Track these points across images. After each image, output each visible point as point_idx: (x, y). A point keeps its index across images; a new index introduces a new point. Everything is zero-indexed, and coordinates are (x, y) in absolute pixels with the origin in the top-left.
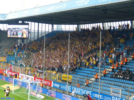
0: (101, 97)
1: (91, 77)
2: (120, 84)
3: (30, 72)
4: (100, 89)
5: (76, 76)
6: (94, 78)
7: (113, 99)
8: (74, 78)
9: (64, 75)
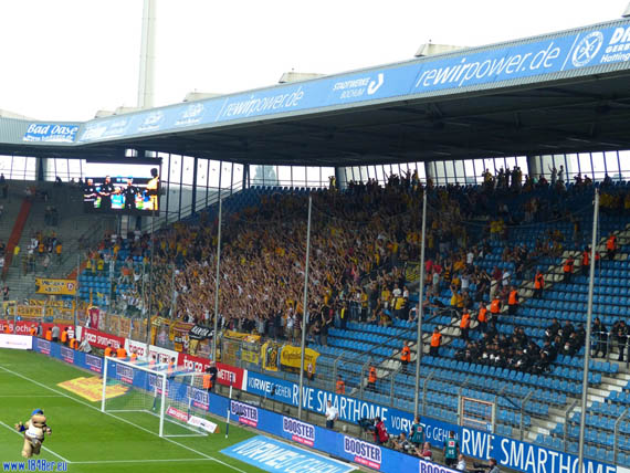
1: (386, 358)
2: (488, 383)
3: (163, 334)
4: (420, 401)
5: (332, 351)
6: (395, 360)
7: (466, 438)
8: (323, 360)
9: (287, 348)
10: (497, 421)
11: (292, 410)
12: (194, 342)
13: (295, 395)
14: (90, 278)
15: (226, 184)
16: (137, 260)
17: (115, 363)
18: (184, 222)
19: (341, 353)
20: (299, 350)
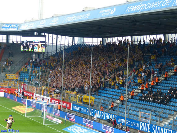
0: (127, 122)
1: (117, 99)
2: (149, 108)
3: (46, 92)
4: (127, 113)
5: (100, 97)
6: (119, 100)
7: (141, 125)
8: (97, 100)
9: (85, 96)
10: (152, 120)
11: (86, 116)
12: (56, 94)
13: (87, 111)
14: (23, 74)
15: (67, 44)
16: (38, 68)
17: (30, 101)
18: (53, 56)
19: (102, 98)
20: (89, 97)
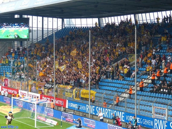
0: (138, 120)
1: (122, 93)
2: (164, 101)
3: (34, 87)
4: (137, 109)
5: (101, 91)
6: (126, 93)
7: (156, 123)
8: (98, 95)
9: (83, 91)
10: (168, 116)
11: (87, 115)
12: (46, 90)
13: (87, 109)
14: (3, 67)
15: (55, 27)
16: (22, 59)
17: (16, 99)
18: (39, 43)
19: (104, 92)
20: (88, 91)
